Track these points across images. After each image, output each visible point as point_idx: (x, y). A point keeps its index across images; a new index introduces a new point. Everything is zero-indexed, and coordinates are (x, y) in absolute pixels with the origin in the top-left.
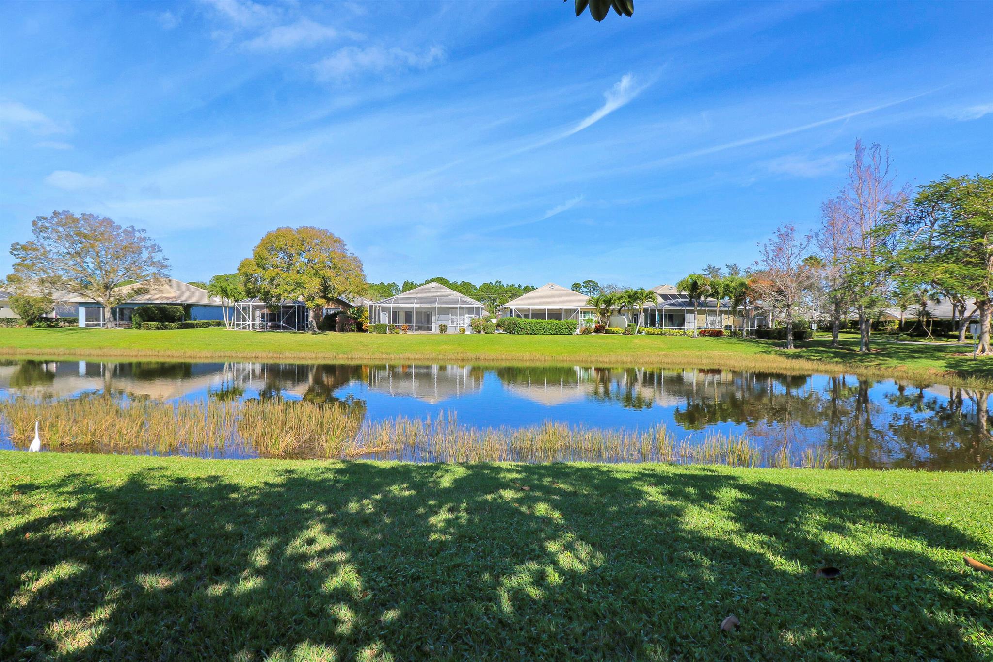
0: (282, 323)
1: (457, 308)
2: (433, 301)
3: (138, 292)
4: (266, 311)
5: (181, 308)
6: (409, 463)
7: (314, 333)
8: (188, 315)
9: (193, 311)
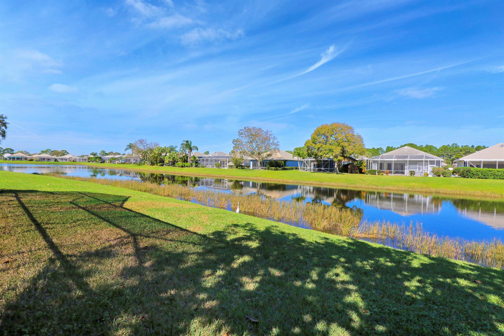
0: (322, 169)
1: (422, 161)
2: (406, 157)
3: (269, 155)
4: (316, 163)
5: (283, 162)
6: (390, 247)
7: (337, 173)
8: (285, 165)
9: (287, 163)
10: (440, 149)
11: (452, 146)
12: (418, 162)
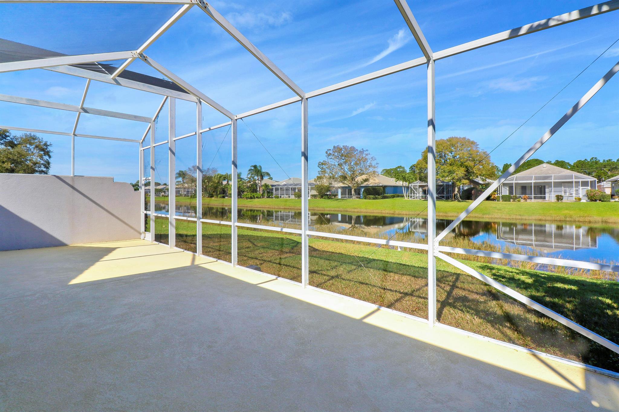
0: (445, 196)
1: (572, 182)
3: (365, 181)
4: (426, 188)
7: (459, 201)
11: (591, 160)
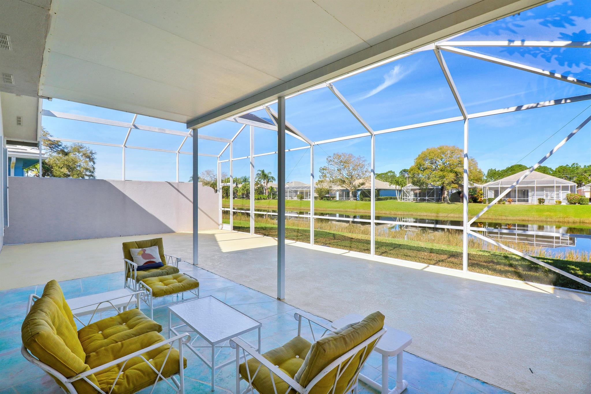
0: (427, 198)
1: (553, 187)
3: (362, 184)
4: (418, 191)
7: (448, 203)
8: (379, 194)
10: (557, 171)
11: (572, 166)
12: (545, 188)
